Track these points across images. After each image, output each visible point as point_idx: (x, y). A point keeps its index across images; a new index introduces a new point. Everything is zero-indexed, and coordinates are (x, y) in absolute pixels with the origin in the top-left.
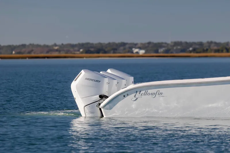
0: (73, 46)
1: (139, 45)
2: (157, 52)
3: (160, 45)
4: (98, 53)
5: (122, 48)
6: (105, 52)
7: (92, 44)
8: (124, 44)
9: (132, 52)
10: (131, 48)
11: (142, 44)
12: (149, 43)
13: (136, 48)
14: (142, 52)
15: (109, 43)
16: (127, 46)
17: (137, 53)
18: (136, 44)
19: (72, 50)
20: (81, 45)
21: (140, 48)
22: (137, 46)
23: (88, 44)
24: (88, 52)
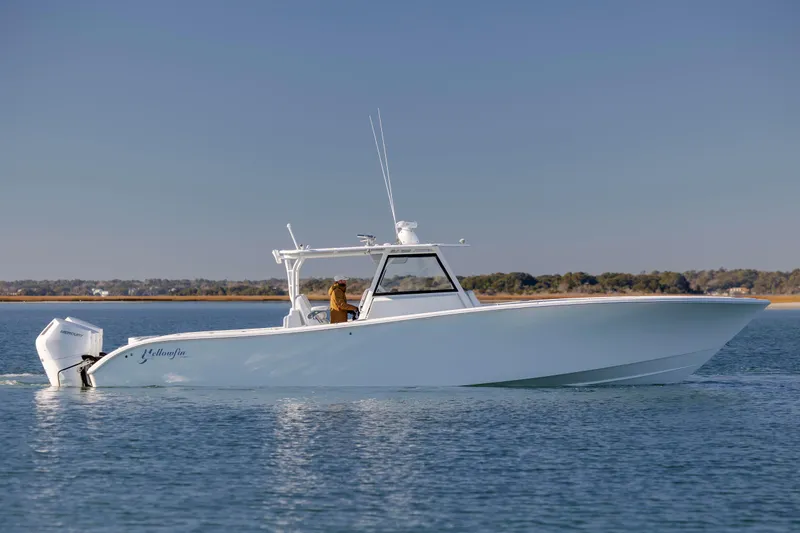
0: (8, 285)
1: (101, 284)
2: (126, 293)
3: (130, 284)
4: (44, 295)
5: (76, 288)
6: (54, 294)
7: (35, 282)
8: (79, 283)
9: (92, 294)
10: (89, 288)
11: (104, 282)
12: (115, 281)
13: (95, 288)
14: (104, 294)
15: (59, 281)
16: (84, 285)
17: (98, 294)
18: (96, 283)
19: (6, 290)
20: (20, 284)
21: (103, 289)
22: (98, 286)
23: (29, 281)
24: (29, 293)
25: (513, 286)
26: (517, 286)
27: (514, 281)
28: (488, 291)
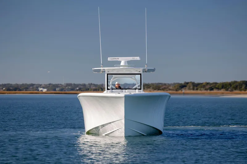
1: (43, 86)
2: (55, 90)
3: (57, 86)
4: (15, 90)
5: (31, 87)
6: (20, 90)
7: (12, 84)
8: (32, 85)
9: (38, 90)
10: (37, 87)
11: (45, 85)
12: (50, 84)
13: (40, 87)
14: (45, 90)
15: (23, 84)
16: (35, 86)
17: (42, 91)
18: (41, 85)
20: (4, 85)
21: (44, 88)
22: (41, 86)
23: (8, 84)
24: (8, 90)
25: (241, 87)
26: (243, 87)
27: (242, 85)
28: (229, 89)
